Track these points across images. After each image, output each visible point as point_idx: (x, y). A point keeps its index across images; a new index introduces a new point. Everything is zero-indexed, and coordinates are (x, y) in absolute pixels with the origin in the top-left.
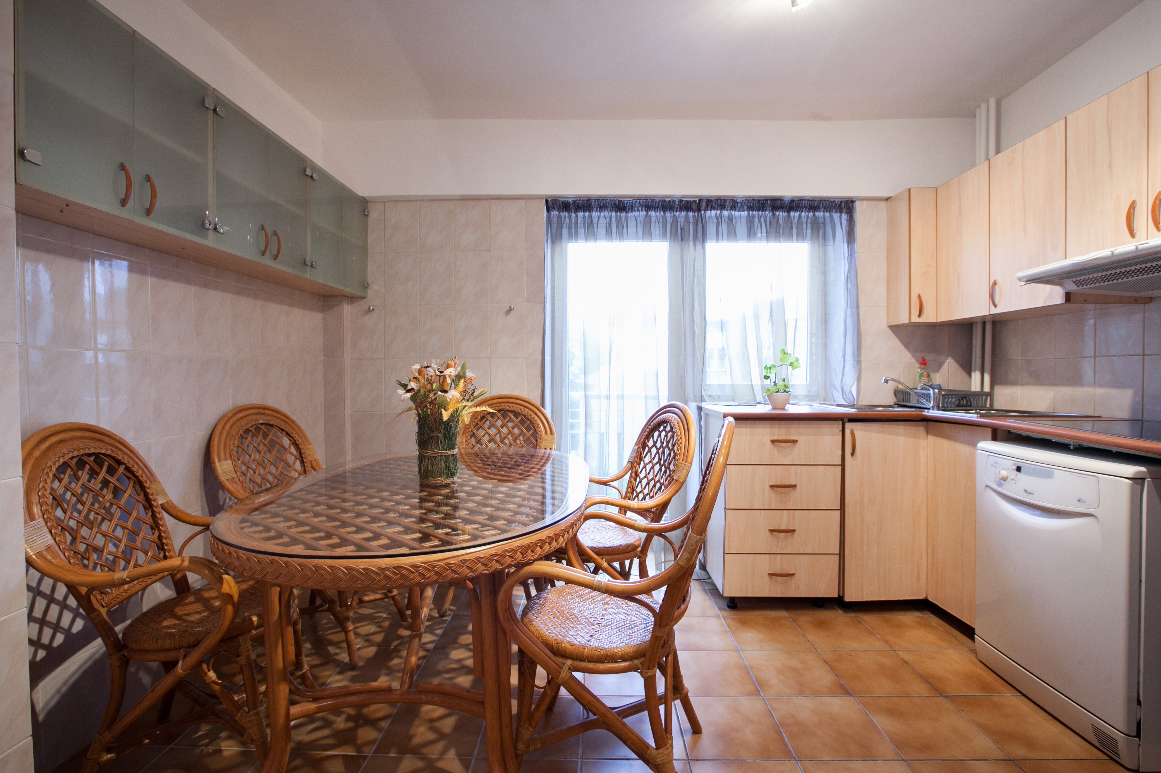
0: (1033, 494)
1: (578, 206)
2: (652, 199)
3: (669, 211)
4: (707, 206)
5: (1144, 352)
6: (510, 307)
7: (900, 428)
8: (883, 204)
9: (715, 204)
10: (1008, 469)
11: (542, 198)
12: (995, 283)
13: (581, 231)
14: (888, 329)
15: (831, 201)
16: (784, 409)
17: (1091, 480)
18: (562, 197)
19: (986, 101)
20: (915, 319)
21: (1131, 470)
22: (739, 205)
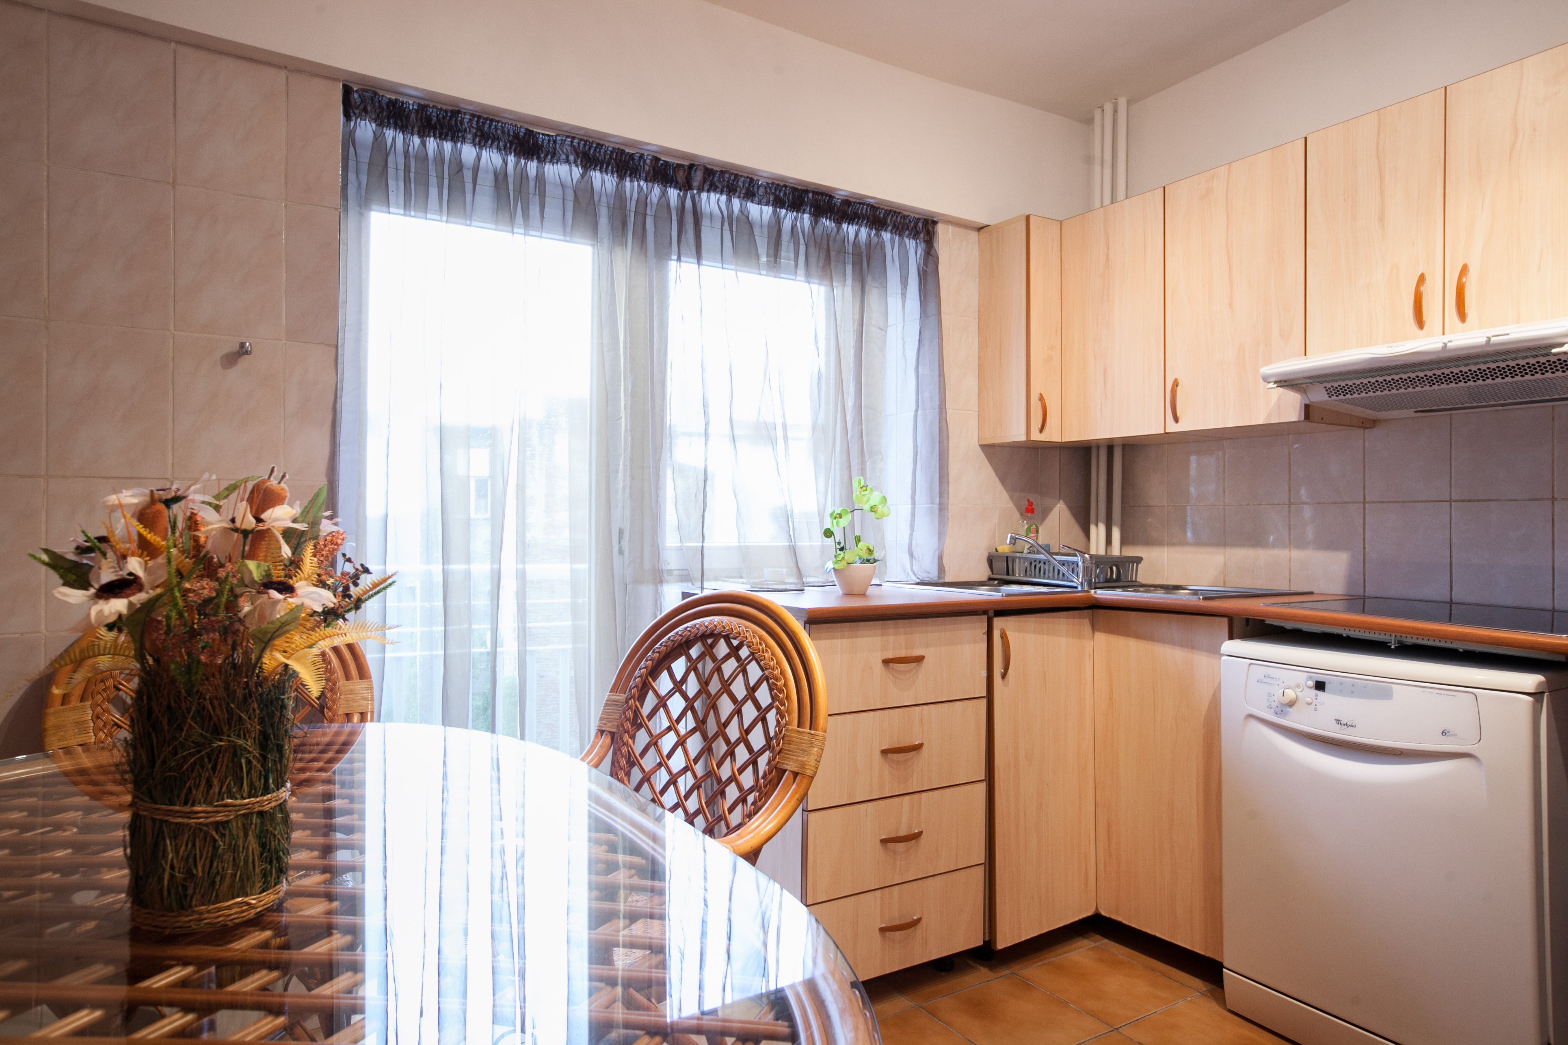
0: (1355, 726)
1: (429, 119)
2: (598, 141)
3: (630, 176)
4: (704, 180)
5: (1364, 498)
6: (242, 345)
7: (1062, 623)
8: (974, 235)
9: (719, 180)
10: (1298, 686)
11: (337, 80)
12: (1176, 384)
13: (395, 186)
14: (979, 449)
15: (904, 216)
16: (863, 595)
17: (1464, 699)
18: (393, 88)
19: (1114, 101)
20: (1036, 436)
21: (1531, 681)
22: (762, 190)
